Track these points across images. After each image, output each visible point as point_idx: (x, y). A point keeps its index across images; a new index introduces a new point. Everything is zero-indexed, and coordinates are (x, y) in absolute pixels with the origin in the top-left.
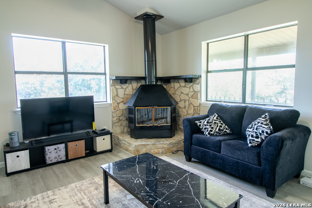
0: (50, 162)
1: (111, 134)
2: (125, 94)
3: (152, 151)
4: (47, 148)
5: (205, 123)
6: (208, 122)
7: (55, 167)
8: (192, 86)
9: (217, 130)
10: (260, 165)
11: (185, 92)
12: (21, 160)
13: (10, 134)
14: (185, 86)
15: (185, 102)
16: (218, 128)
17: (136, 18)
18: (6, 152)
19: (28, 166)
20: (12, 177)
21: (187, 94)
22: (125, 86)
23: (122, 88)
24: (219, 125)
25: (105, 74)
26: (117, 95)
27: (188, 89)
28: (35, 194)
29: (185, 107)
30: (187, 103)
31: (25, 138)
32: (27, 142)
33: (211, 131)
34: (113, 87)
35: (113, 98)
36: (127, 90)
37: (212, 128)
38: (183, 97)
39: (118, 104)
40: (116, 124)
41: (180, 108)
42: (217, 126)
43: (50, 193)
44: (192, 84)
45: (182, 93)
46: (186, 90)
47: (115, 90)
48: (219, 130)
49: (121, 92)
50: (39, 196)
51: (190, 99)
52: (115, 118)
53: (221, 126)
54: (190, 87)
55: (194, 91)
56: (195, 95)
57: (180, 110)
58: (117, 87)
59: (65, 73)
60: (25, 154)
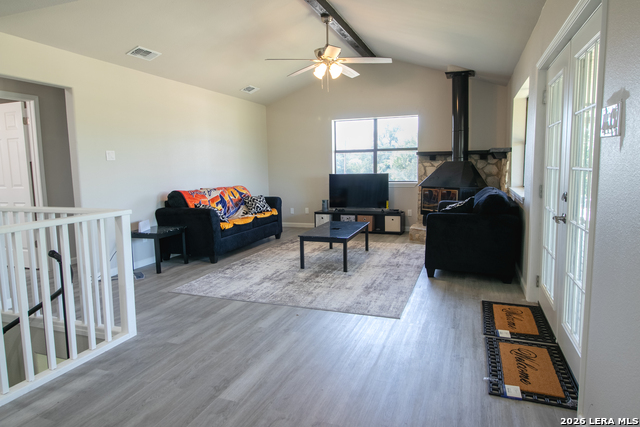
1: (403, 215)
4: (342, 216)
12: (324, 221)
13: (324, 201)
18: (316, 213)
23: (433, 166)
25: (417, 149)
26: (424, 174)
31: (331, 206)
32: (333, 209)
34: (421, 164)
35: (420, 177)
47: (422, 168)
49: (431, 170)
58: (426, 164)
59: (375, 150)
60: (327, 218)
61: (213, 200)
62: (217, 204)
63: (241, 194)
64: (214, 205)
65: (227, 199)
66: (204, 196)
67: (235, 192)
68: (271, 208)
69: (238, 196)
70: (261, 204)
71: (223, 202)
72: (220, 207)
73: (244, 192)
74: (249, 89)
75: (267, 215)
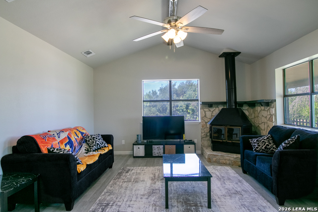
0: (154, 155)
1: (195, 144)
2: (212, 115)
3: (221, 161)
4: (153, 146)
5: (255, 141)
6: (257, 141)
7: (156, 159)
8: (269, 109)
9: (263, 148)
10: (272, 176)
11: (265, 115)
12: (140, 150)
13: (138, 135)
14: (264, 110)
15: (264, 125)
16: (264, 146)
17: (220, 57)
18: (134, 144)
19: (143, 155)
20: (135, 159)
21: (266, 117)
22: (212, 109)
23: (210, 111)
24: (267, 143)
25: (198, 100)
26: (205, 116)
27: (266, 112)
28: (139, 166)
29: (264, 130)
30: (266, 126)
31: (144, 139)
32: (145, 141)
33: (257, 148)
34: (202, 110)
35: (202, 118)
36: (214, 112)
37: (259, 145)
38: (264, 120)
39: (206, 123)
40: (204, 139)
41: (262, 129)
42: (264, 145)
43: (145, 167)
44: (269, 108)
45: (263, 116)
46: (265, 113)
47: (204, 113)
48: (265, 148)
49: (209, 114)
50: (140, 168)
51: (268, 122)
52: (203, 134)
53: (267, 145)
54: (267, 111)
55: (270, 114)
56: (271, 118)
57: (261, 131)
58: (205, 110)
59: (170, 101)
60: (142, 148)
61: (61, 142)
62: (66, 145)
63: (82, 133)
64: (63, 147)
65: (73, 139)
66: (54, 139)
67: (78, 133)
68: (107, 144)
69: (80, 135)
70: (100, 141)
71: (70, 143)
72: (68, 147)
73: (84, 132)
74: (89, 53)
75: (106, 150)
